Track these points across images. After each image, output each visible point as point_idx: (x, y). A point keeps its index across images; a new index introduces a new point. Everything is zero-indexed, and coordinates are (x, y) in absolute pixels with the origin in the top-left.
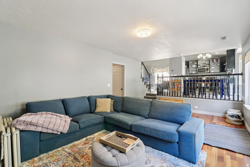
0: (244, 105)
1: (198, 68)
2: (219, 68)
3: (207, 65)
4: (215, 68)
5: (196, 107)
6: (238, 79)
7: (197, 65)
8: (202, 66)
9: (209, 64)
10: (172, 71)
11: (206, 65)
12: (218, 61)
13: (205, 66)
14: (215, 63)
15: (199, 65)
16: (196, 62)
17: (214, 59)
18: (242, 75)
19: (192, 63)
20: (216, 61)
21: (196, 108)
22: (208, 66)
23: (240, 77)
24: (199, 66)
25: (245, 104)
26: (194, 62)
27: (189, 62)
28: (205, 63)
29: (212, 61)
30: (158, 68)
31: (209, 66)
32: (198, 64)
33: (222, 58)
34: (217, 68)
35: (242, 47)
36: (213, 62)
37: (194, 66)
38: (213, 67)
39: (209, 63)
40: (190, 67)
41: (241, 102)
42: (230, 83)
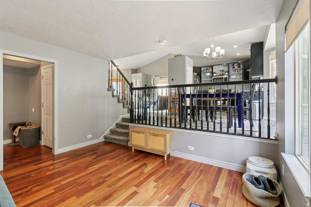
0: (282, 154)
1: (213, 77)
2: (241, 77)
3: (226, 72)
4: (237, 77)
5: (191, 147)
6: (268, 91)
7: (212, 73)
8: (219, 75)
9: (228, 72)
10: (172, 80)
11: (224, 73)
12: (240, 67)
13: (223, 75)
14: (236, 70)
15: (215, 73)
16: (211, 68)
17: (235, 63)
18: (277, 83)
19: (205, 70)
20: (237, 66)
21: (191, 149)
22: (227, 74)
23: (273, 85)
24: (215, 75)
25: (284, 152)
26: (208, 68)
27: (201, 68)
28: (223, 70)
29: (232, 66)
30: (160, 78)
31: (229, 74)
32: (214, 71)
33: (246, 61)
34: (239, 77)
35: (277, 22)
36: (234, 67)
37: (208, 74)
38: (233, 75)
39: (227, 70)
40: (203, 75)
41: (276, 142)
42: (254, 100)
